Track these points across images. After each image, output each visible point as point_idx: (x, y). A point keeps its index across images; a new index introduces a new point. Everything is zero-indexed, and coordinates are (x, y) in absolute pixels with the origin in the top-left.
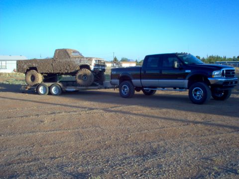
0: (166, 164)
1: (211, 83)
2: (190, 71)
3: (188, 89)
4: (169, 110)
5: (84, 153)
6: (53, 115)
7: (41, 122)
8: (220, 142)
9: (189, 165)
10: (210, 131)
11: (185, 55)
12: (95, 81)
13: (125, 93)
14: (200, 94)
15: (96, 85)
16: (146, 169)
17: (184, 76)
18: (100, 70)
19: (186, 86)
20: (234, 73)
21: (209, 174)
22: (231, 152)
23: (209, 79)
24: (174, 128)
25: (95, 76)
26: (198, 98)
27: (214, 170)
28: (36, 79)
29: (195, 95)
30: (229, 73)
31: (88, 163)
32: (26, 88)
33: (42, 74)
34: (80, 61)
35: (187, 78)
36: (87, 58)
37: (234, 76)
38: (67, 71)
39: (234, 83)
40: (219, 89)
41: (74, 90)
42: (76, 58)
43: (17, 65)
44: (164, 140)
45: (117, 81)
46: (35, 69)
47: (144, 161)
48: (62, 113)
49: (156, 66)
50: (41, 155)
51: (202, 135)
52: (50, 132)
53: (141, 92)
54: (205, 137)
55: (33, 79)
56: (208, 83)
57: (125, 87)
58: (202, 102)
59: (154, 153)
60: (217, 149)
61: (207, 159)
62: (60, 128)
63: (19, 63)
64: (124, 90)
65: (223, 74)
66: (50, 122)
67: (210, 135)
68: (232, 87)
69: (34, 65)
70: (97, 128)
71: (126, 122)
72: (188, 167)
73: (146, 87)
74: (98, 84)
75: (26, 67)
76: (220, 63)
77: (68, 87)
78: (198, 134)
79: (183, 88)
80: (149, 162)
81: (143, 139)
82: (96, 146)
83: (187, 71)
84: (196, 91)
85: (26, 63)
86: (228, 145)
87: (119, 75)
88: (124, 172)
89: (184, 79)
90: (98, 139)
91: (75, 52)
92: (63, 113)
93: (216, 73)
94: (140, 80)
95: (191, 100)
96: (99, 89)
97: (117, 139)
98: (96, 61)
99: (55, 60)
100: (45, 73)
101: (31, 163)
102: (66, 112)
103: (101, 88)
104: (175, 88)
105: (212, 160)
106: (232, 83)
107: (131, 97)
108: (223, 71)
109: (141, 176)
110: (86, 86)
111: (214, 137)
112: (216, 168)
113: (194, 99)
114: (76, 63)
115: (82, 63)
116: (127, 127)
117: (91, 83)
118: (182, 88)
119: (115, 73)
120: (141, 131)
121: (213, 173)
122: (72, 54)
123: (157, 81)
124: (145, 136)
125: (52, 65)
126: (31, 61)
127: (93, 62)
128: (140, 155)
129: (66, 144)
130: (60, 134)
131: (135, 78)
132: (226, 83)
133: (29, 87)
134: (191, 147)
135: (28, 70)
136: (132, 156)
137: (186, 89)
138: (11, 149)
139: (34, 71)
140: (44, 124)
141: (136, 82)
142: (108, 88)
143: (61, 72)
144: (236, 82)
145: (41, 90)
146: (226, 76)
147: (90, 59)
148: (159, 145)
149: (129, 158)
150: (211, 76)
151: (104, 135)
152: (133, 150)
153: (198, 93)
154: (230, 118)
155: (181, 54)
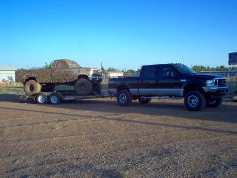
0: (181, 162)
1: (206, 91)
2: (185, 80)
3: (184, 97)
4: (168, 117)
5: (104, 154)
6: (61, 123)
7: (53, 128)
8: (222, 142)
9: (200, 162)
10: (210, 134)
11: (179, 65)
12: (93, 90)
13: (123, 101)
14: (194, 102)
15: (93, 94)
16: (165, 166)
17: (179, 85)
18: (97, 80)
19: (182, 94)
20: (225, 82)
21: (220, 168)
22: (233, 151)
23: (203, 88)
24: (178, 132)
25: (93, 86)
26: (193, 105)
27: (222, 165)
28: (35, 88)
29: (191, 102)
30: (221, 82)
31: (112, 162)
32: (25, 97)
33: (41, 84)
34: (79, 71)
35: (183, 86)
36: (85, 68)
37: (225, 85)
38: (65, 81)
39: (225, 91)
40: (212, 97)
41: (73, 99)
42: (74, 68)
43: (16, 75)
44: (172, 142)
45: (115, 90)
46: (34, 79)
47: (161, 159)
48: (68, 120)
49: (153, 76)
50: (66, 157)
51: (204, 138)
52: (65, 137)
53: (137, 100)
54: (207, 139)
55: (31, 88)
56: (202, 91)
57: (122, 96)
58: (197, 109)
59: (167, 152)
60: (221, 148)
61: (215, 156)
62: (73, 134)
63: (18, 73)
64: (122, 99)
65: (216, 83)
66: (61, 129)
67: (211, 137)
68: (223, 95)
69: (33, 75)
70: (108, 133)
71: (132, 127)
72: (200, 164)
73: (143, 96)
74: (95, 93)
75: (25, 77)
76: (205, 73)
77: (67, 97)
78: (201, 137)
79: (179, 96)
80: (165, 160)
81: (153, 142)
82: (113, 148)
83: (182, 80)
84: (191, 98)
85: (24, 74)
86: (229, 145)
87: (116, 84)
88: (147, 169)
89: (180, 88)
90: (112, 142)
91: (73, 62)
92: (70, 121)
93: (209, 82)
94: (137, 89)
95: (187, 107)
96: (97, 98)
97: (130, 143)
98: (94, 71)
99: (54, 71)
100: (44, 83)
101: (61, 163)
102: (72, 119)
103: (98, 97)
104: (170, 96)
105: (218, 157)
106: (223, 91)
107: (128, 106)
108: (216, 80)
109: (162, 170)
110: (84, 95)
111: (215, 139)
112: (224, 163)
113: (190, 106)
114: (75, 73)
115: (81, 73)
116: (135, 132)
117: (89, 92)
118: (177, 96)
119: (112, 82)
120: (149, 135)
121: (223, 167)
122: (71, 64)
123: (154, 89)
124: (154, 139)
125: (51, 75)
126: (29, 71)
127: (92, 73)
128: (155, 154)
129: (85, 147)
130: (75, 138)
131: (132, 88)
132: (218, 91)
133: (27, 97)
134: (198, 147)
135: (26, 80)
136: (149, 156)
137: (182, 97)
138: (36, 152)
139: (33, 81)
140: (56, 131)
141: (134, 91)
142: (106, 97)
143: (59, 82)
144: (227, 91)
145: (40, 99)
146: (218, 85)
147: (88, 70)
148: (169, 146)
149: (146, 157)
150: (205, 85)
151: (116, 139)
152: (147, 151)
153: (193, 101)
154: (226, 123)
155: (176, 64)
